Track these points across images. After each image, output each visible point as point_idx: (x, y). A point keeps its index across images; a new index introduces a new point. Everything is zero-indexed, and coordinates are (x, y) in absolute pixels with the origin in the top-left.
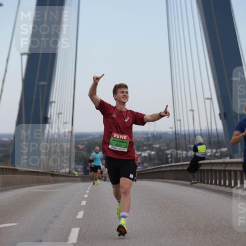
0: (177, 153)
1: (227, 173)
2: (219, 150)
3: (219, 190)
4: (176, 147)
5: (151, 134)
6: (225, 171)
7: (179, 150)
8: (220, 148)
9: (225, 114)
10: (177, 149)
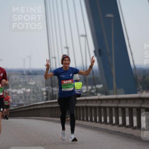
0: (53, 90)
1: (102, 110)
2: (94, 87)
3: (94, 127)
4: (52, 84)
5: (26, 72)
6: (100, 108)
7: (55, 87)
8: (95, 85)
9: (100, 51)
10: (52, 86)
